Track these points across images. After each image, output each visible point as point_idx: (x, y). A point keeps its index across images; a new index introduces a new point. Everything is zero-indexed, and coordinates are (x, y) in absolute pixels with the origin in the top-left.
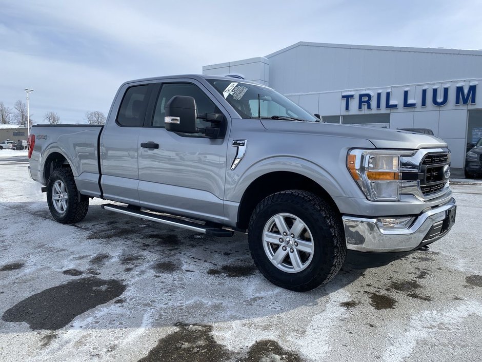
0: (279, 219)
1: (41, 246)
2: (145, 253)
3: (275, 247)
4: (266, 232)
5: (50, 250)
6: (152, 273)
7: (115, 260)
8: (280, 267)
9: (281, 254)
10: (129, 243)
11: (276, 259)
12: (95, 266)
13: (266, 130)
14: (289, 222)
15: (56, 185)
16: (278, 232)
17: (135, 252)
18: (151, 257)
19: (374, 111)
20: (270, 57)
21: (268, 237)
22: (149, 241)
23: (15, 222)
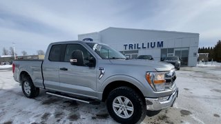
0: (119, 98)
1: (20, 111)
2: (65, 111)
3: (118, 109)
4: (114, 103)
5: (24, 113)
6: (68, 121)
7: (52, 115)
8: (120, 116)
9: (120, 111)
10: (57, 106)
11: (118, 113)
12: (44, 120)
13: (112, 64)
14: (123, 100)
15: (25, 84)
16: (118, 103)
17: (60, 111)
18: (67, 113)
19: (134, 49)
20: (101, 32)
21: (115, 105)
22: (65, 104)
23: (9, 99)
